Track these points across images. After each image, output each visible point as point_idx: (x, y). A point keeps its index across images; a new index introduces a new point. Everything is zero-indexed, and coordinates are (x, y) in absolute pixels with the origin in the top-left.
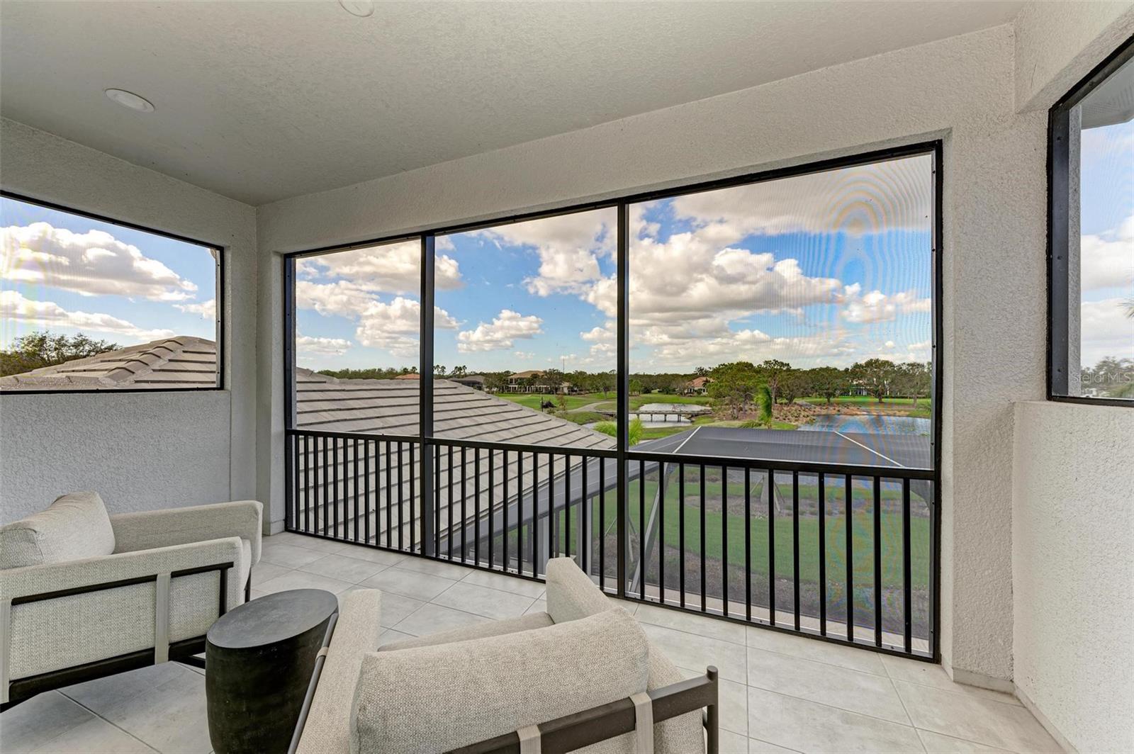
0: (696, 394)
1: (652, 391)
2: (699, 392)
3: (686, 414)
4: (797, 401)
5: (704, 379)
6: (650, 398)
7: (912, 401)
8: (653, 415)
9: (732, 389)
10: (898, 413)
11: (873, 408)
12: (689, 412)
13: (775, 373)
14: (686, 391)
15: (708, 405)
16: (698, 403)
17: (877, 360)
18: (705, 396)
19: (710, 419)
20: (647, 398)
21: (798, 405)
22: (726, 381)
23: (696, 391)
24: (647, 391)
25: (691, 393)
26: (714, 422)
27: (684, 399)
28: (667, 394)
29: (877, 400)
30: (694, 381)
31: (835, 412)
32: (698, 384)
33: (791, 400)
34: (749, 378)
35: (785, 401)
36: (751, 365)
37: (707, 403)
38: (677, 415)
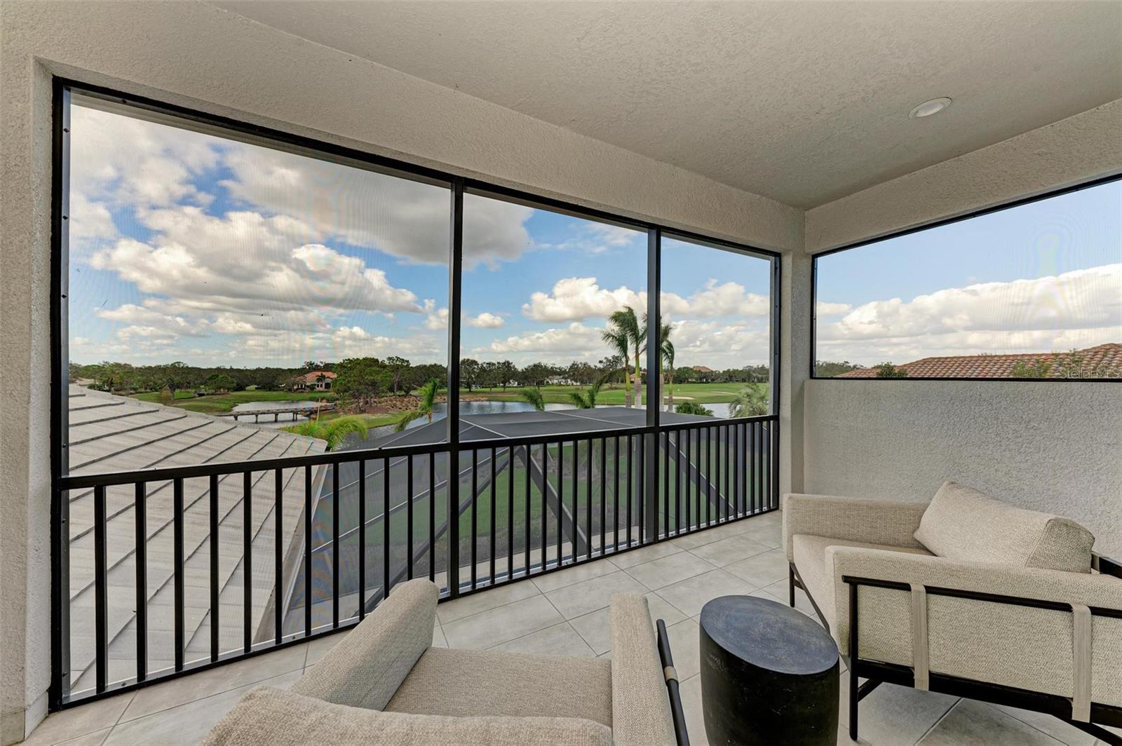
0: (308, 390)
1: (248, 388)
2: (312, 388)
3: (303, 411)
4: (412, 393)
5: (319, 374)
6: (247, 396)
7: (488, 390)
8: (259, 416)
9: (360, 384)
10: (482, 399)
11: (466, 396)
12: (307, 410)
13: (398, 368)
14: (295, 387)
15: (324, 401)
16: (312, 399)
17: (468, 360)
18: (320, 392)
19: (334, 415)
20: (241, 396)
21: (413, 396)
22: (355, 376)
23: (308, 386)
24: (240, 388)
25: (302, 388)
26: (339, 417)
27: (293, 395)
28: (270, 390)
29: (468, 390)
30: (306, 375)
31: (442, 400)
32: (311, 378)
33: (407, 392)
34: (378, 373)
35: (403, 393)
36: (377, 360)
37: (322, 399)
38: (292, 414)
